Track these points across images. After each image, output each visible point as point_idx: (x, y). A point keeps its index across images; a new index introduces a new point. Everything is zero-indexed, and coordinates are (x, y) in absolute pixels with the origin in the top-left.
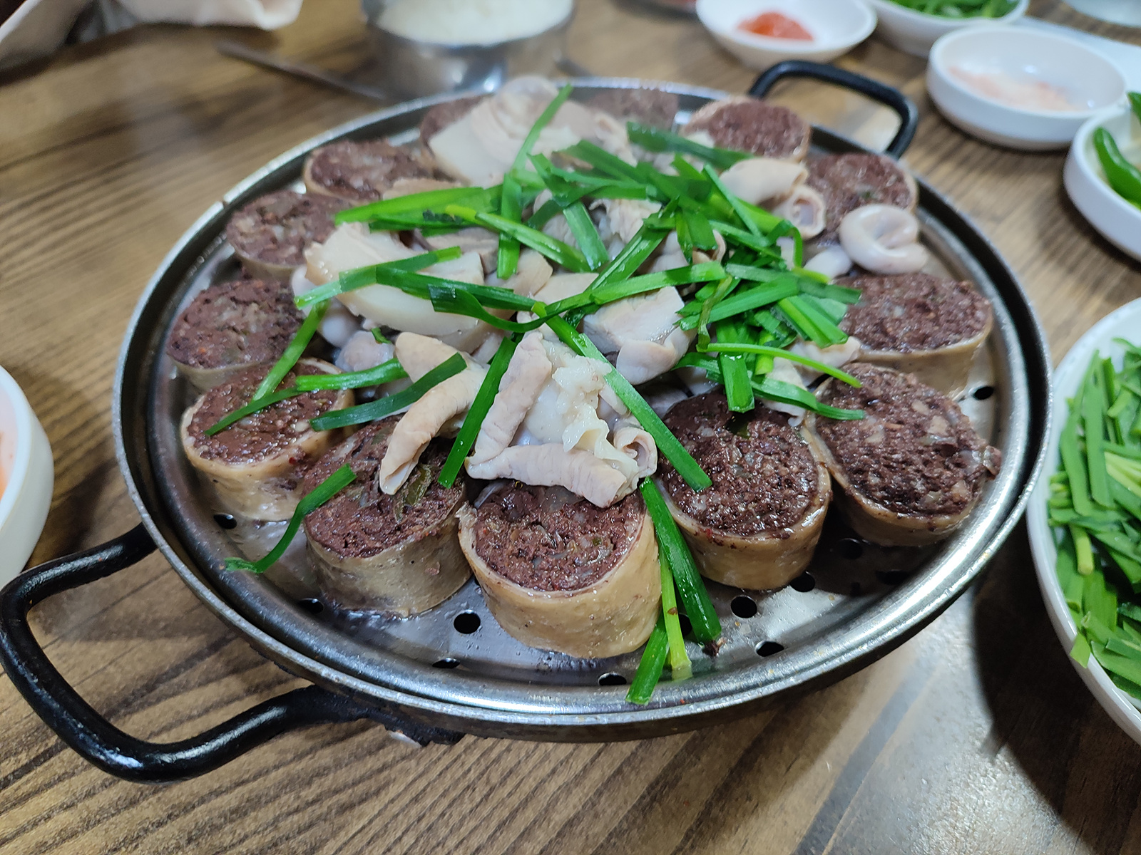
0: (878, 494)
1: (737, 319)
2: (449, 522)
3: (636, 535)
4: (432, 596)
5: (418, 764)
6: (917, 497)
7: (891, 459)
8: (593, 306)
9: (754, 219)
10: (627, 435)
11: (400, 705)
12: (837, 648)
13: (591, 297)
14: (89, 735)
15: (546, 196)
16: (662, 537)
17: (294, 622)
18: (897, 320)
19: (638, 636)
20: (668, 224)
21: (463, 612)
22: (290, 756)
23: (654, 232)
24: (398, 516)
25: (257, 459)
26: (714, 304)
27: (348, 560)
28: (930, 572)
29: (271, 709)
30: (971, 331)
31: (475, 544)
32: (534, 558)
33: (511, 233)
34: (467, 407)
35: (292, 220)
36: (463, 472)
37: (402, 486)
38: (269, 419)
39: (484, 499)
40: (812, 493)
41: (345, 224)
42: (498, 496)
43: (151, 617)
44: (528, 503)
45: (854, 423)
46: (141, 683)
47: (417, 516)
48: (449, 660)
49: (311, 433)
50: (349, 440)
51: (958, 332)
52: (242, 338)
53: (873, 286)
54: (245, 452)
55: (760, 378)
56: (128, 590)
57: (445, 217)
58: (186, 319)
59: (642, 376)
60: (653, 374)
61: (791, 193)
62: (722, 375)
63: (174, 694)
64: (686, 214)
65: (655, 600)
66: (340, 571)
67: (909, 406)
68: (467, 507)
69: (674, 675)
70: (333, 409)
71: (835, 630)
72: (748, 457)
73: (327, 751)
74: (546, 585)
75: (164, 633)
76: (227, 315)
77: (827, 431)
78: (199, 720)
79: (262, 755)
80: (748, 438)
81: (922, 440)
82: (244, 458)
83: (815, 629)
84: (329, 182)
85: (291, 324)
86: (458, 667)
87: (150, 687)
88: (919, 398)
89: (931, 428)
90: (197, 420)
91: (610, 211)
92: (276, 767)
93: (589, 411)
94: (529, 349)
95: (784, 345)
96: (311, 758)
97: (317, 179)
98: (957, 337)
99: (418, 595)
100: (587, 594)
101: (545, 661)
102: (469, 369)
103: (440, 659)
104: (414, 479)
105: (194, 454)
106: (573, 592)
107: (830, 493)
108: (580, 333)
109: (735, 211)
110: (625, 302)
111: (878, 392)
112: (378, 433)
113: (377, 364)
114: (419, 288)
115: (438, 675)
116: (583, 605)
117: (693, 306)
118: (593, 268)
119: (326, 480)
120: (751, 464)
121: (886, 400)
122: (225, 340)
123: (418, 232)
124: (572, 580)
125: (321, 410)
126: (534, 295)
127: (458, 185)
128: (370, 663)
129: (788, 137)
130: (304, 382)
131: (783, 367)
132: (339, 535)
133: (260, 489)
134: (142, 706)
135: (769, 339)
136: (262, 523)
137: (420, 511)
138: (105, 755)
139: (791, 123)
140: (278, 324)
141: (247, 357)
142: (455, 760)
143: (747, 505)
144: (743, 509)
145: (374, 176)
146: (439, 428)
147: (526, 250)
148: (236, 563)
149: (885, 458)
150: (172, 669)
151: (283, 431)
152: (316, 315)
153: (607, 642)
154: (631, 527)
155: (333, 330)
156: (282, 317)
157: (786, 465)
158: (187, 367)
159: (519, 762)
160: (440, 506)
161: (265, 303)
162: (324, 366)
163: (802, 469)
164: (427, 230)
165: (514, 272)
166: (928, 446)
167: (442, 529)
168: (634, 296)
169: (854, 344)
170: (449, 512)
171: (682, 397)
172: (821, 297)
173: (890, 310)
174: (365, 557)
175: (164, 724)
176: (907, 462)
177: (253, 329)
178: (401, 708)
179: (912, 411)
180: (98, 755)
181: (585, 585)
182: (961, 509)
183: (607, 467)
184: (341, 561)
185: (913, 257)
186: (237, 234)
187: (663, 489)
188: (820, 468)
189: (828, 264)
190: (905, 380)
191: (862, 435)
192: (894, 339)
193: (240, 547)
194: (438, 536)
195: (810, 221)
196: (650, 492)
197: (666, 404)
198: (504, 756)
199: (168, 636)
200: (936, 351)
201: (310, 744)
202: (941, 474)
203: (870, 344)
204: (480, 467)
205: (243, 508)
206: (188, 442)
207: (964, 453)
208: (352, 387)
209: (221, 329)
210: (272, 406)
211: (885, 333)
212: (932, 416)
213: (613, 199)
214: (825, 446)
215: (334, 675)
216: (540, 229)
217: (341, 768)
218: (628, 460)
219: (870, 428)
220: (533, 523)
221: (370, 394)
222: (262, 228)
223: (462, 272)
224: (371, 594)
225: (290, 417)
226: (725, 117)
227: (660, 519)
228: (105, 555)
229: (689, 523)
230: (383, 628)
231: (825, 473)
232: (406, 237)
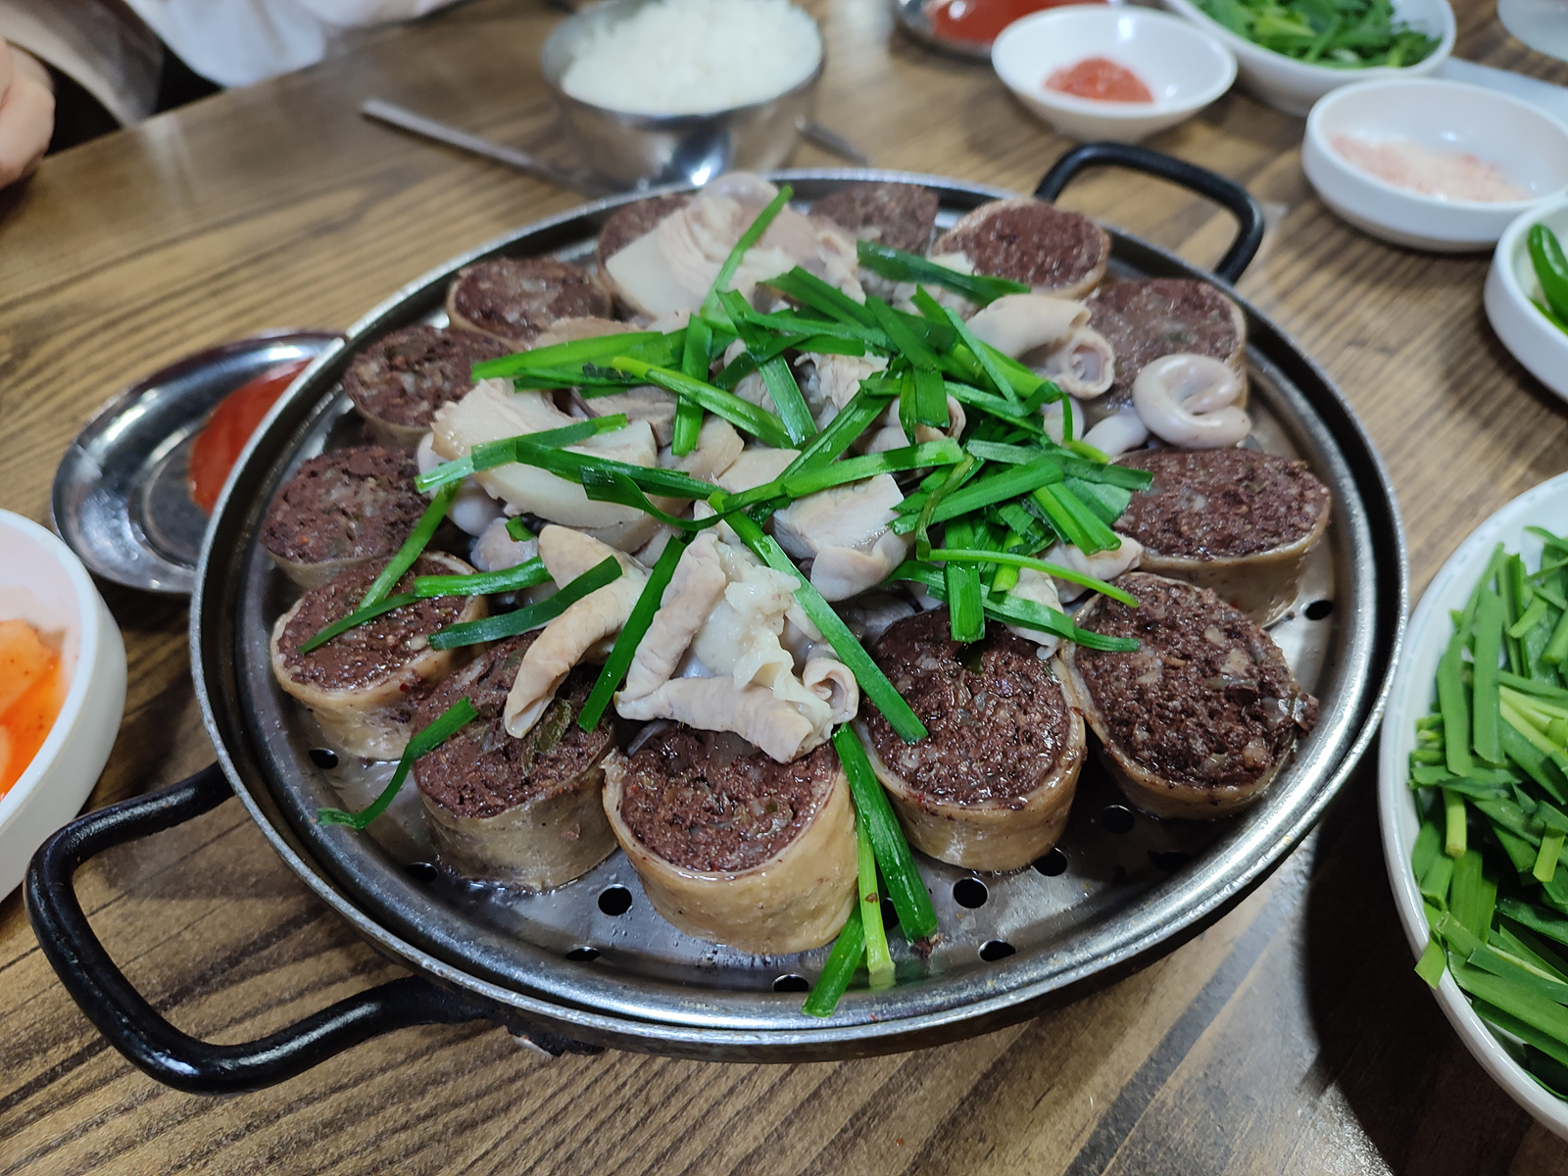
0: (1146, 753)
1: (973, 517)
2: (591, 774)
3: (825, 799)
4: (571, 866)
5: (560, 1074)
6: (1198, 762)
7: (1167, 708)
8: (785, 499)
9: (1008, 378)
10: (817, 669)
11: (515, 1008)
12: (1081, 955)
13: (783, 487)
14: (135, 1032)
15: (738, 348)
16: (861, 801)
17: (397, 895)
18: (1197, 514)
19: (825, 928)
20: (890, 390)
21: (610, 887)
22: (400, 1057)
23: (873, 399)
24: (527, 766)
25: (359, 684)
26: (944, 494)
27: (464, 820)
28: (1215, 857)
29: (361, 1006)
30: (1296, 532)
31: (620, 805)
32: (693, 826)
33: (692, 396)
34: (619, 627)
35: (427, 365)
36: (611, 710)
37: (535, 727)
38: (379, 633)
39: (640, 743)
40: (1058, 752)
41: (483, 382)
42: (659, 738)
43: (239, 869)
44: (692, 751)
45: (1125, 655)
46: (222, 955)
47: (551, 767)
48: (587, 948)
49: (429, 651)
50: (476, 662)
51: (1276, 534)
52: (353, 525)
53: (1171, 466)
54: (346, 675)
55: (999, 596)
56: (214, 834)
57: (610, 372)
58: (286, 498)
59: (842, 590)
60: (859, 587)
61: (1070, 337)
62: (947, 592)
63: (263, 971)
64: (917, 374)
65: (848, 884)
66: (455, 832)
67: (1201, 635)
68: (616, 755)
69: (872, 981)
70: (457, 622)
71: (1081, 931)
72: (978, 699)
73: (447, 1052)
74: (703, 863)
75: (253, 890)
76: (337, 494)
77: (1088, 665)
78: (290, 1005)
79: (367, 1053)
80: (980, 673)
81: (1212, 681)
82: (344, 683)
83: (1059, 926)
84: (476, 315)
85: (416, 507)
86: (597, 959)
87: (233, 961)
88: (1216, 623)
89: (1227, 665)
90: (289, 632)
91: (820, 368)
92: (383, 1070)
93: (769, 638)
94: (699, 555)
95: (1035, 551)
96: (426, 1061)
97: (463, 310)
98: (1275, 540)
99: (552, 864)
100: (752, 877)
101: (709, 955)
102: (627, 577)
103: (576, 947)
104: (549, 719)
105: (284, 677)
106: (735, 874)
107: (1082, 752)
108: (767, 534)
109: (984, 368)
110: (825, 495)
111: (1160, 613)
112: (511, 654)
113: (517, 563)
114: (571, 469)
115: (569, 970)
116: (749, 890)
117: (917, 499)
118: (795, 443)
119: (443, 713)
120: (981, 710)
121: (1173, 626)
122: (332, 526)
123: (576, 391)
124: (734, 858)
125: (444, 622)
126: (718, 478)
127: (633, 326)
128: (487, 950)
129: (1079, 255)
130: (425, 585)
131: (1031, 581)
132: (453, 788)
133: (364, 721)
134: (222, 985)
135: (1016, 541)
136: (370, 762)
137: (555, 761)
138: (153, 1058)
139: (1084, 234)
140: (399, 506)
141: (359, 549)
142: (607, 1071)
143: (971, 764)
144: (965, 769)
145: (534, 306)
146: (580, 655)
147: (712, 418)
148: (332, 814)
149: (1159, 705)
150: (261, 938)
151: (394, 649)
152: (445, 497)
153: (783, 935)
154: (819, 789)
155: (467, 515)
156: (405, 496)
157: (1025, 713)
158: (283, 559)
159: (689, 1077)
160: (580, 755)
161: (384, 478)
162: (454, 563)
163: (1047, 717)
164: (588, 390)
165: (694, 447)
166: (1218, 691)
167: (582, 784)
168: (838, 486)
169: (1131, 548)
170: (590, 761)
171: (908, 612)
172: (1096, 483)
173: (1189, 500)
174: (483, 817)
175: (248, 1009)
176: (1190, 713)
177: (368, 512)
178: (518, 1011)
179: (1204, 640)
180: (145, 1057)
181: (751, 866)
182: (1256, 778)
183: (790, 711)
184: (455, 821)
185: (1230, 424)
186: (356, 383)
187: (867, 737)
188: (1074, 716)
189: (1112, 437)
190: (1199, 597)
191: (1134, 673)
192: (1189, 542)
193: (338, 792)
194: (577, 792)
195: (1095, 376)
196: (846, 744)
197: (882, 622)
198: (670, 1068)
199: (258, 895)
200: (1245, 559)
201: (427, 1041)
202: (1231, 730)
203: (1157, 548)
204: (633, 705)
205: (346, 742)
206: (278, 659)
207: (1268, 700)
208: (482, 592)
209: (328, 512)
210: (382, 618)
211: (1179, 534)
212: (1230, 649)
213: (823, 353)
214: (1084, 686)
215: (437, 967)
216: (731, 391)
217: (463, 1074)
218: (817, 704)
219: (1143, 664)
220: (698, 779)
221: (509, 600)
222: (388, 376)
223: (627, 447)
224: (493, 862)
225: (403, 632)
226: (998, 225)
227: (861, 778)
228: (173, 800)
229: (897, 786)
230: (509, 904)
231: (1079, 723)
232: (562, 399)
